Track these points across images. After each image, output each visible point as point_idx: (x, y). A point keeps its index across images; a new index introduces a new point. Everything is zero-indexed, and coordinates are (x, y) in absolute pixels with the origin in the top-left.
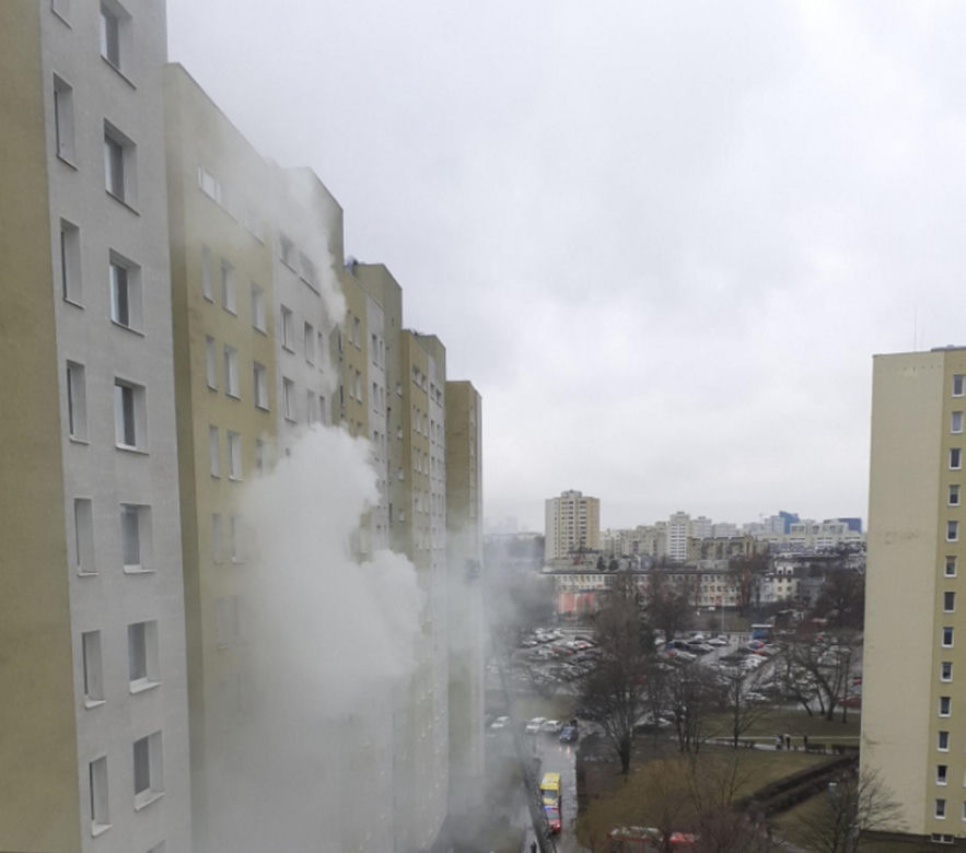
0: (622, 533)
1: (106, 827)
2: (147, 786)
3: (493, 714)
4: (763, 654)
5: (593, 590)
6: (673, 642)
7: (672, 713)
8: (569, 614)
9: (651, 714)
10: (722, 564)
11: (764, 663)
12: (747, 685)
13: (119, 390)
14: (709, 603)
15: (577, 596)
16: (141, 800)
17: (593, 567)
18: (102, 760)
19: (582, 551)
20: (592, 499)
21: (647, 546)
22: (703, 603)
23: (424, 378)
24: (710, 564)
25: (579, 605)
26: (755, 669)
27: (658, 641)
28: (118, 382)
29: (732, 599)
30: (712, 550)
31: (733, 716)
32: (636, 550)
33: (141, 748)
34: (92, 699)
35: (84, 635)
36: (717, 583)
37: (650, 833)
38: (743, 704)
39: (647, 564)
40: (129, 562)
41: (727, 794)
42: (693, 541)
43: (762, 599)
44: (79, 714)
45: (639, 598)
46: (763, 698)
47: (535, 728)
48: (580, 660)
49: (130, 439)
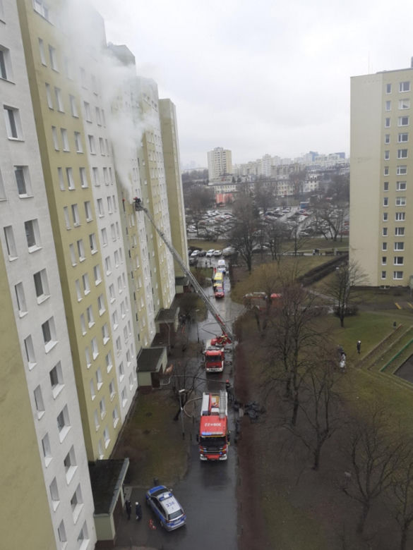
0: (242, 165)
1: (26, 313)
2: (42, 293)
3: (192, 249)
4: (305, 215)
5: (231, 192)
6: (267, 212)
7: (268, 243)
8: (221, 203)
9: (259, 245)
10: (286, 177)
11: (306, 219)
12: (300, 229)
13: (6, 111)
14: (281, 194)
15: (224, 195)
16: (40, 299)
17: (231, 182)
18: (20, 284)
19: (225, 175)
20: (227, 151)
21: (253, 171)
22: (279, 195)
23: (148, 98)
24: (281, 177)
25: (226, 199)
26: (302, 222)
27: (261, 213)
28: (6, 107)
29: (291, 192)
30: (282, 171)
31: (294, 243)
32: (248, 173)
33: (37, 277)
34: (12, 257)
35: (5, 228)
36: (284, 185)
37: (262, 295)
38: (298, 237)
39: (254, 179)
40: (20, 193)
41: (294, 276)
42: (273, 167)
43: (304, 191)
44: (7, 264)
45: (251, 194)
46: (307, 234)
47: (210, 254)
48: (227, 223)
49: (14, 135)
